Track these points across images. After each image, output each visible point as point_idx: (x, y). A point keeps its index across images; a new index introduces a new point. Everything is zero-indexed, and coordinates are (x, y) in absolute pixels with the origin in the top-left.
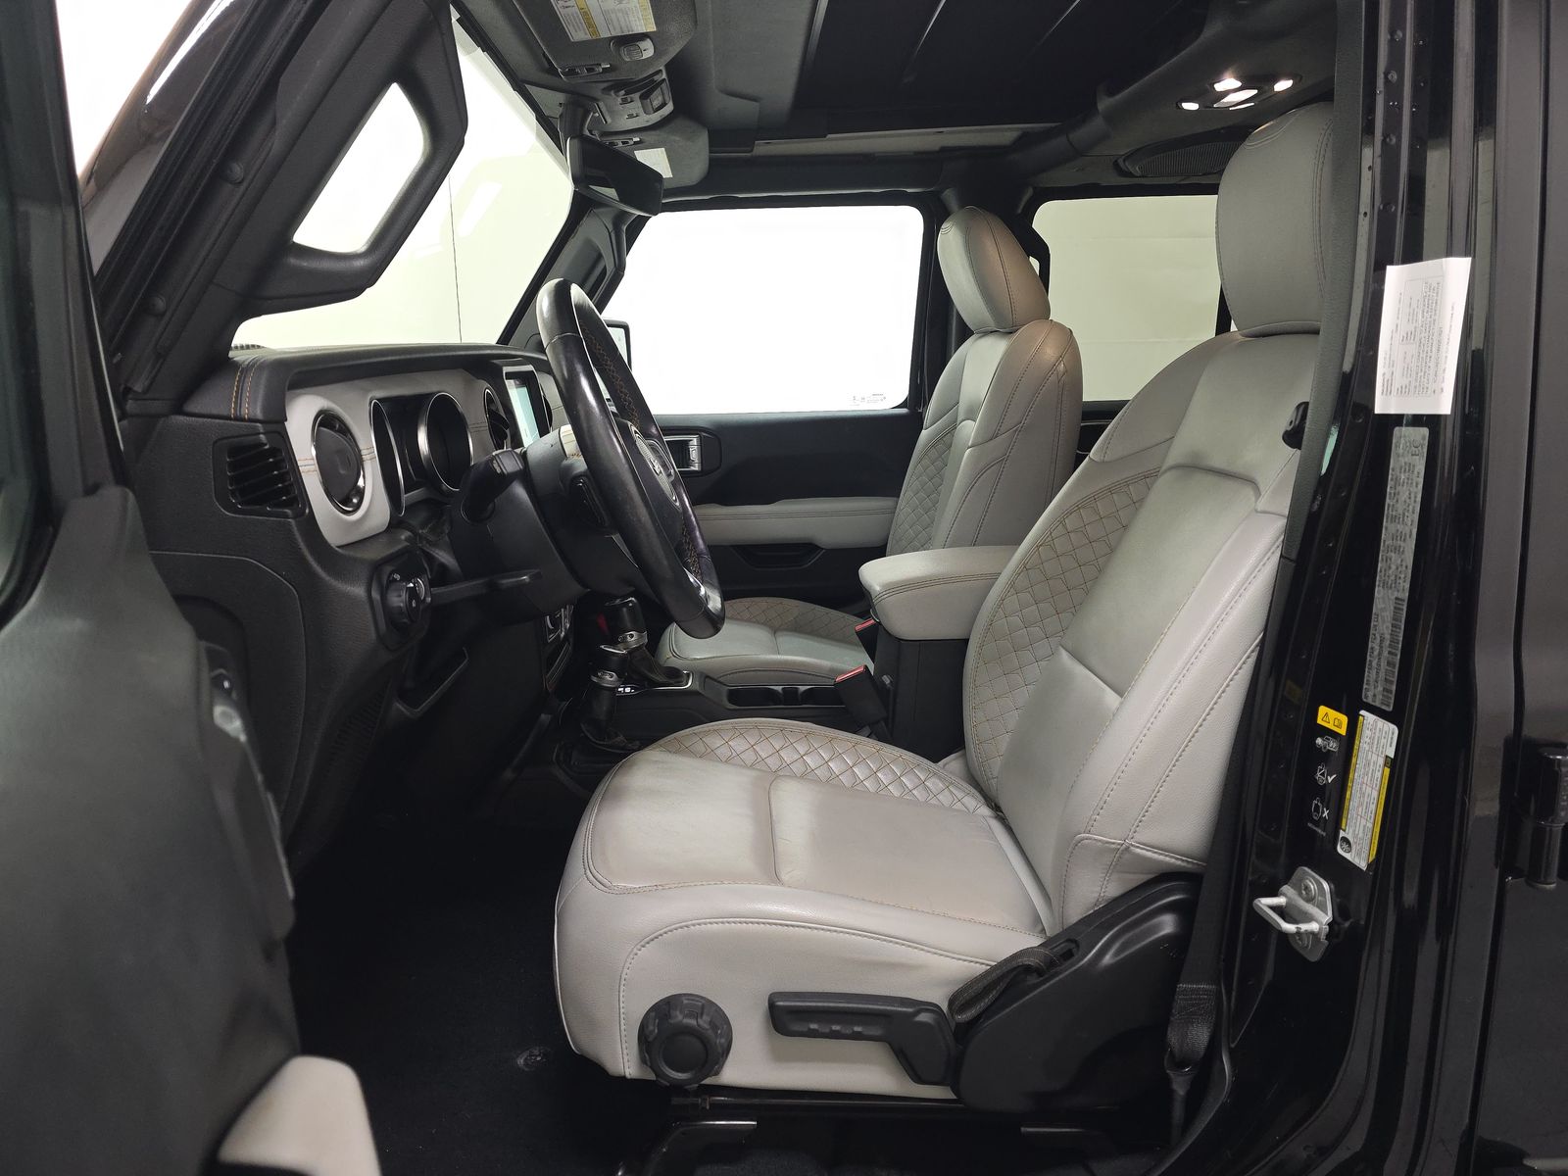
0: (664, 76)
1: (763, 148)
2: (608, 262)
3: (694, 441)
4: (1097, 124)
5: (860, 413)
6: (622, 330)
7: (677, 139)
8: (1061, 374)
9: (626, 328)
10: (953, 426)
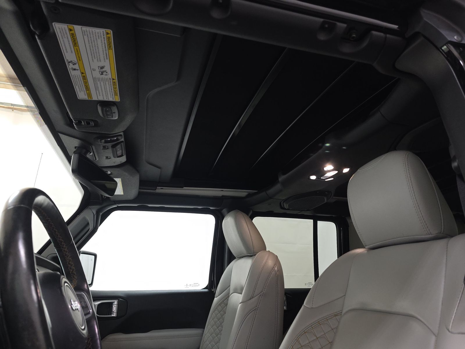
0: (123, 140)
1: (160, 190)
2: (91, 227)
3: (116, 302)
4: (278, 187)
5: (189, 291)
6: (93, 257)
7: (127, 174)
8: (276, 271)
9: (95, 256)
10: (227, 296)
